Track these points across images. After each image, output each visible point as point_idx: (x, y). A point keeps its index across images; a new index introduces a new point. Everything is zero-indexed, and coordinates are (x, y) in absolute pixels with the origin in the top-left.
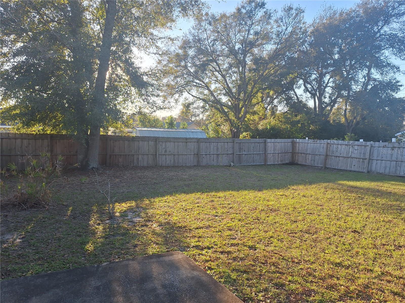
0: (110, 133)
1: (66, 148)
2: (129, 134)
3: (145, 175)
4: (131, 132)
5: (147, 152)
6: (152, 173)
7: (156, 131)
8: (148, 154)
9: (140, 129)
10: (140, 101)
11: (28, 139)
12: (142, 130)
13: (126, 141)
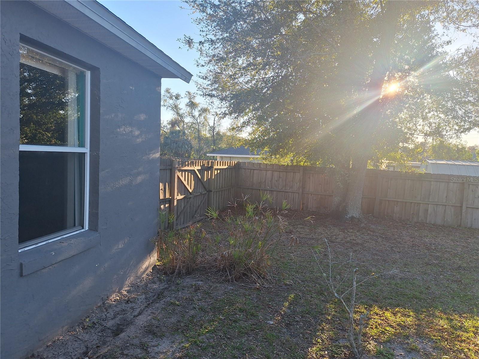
0: (383, 167)
1: (320, 185)
2: (413, 169)
3: (439, 244)
4: (418, 167)
5: (444, 201)
6: (452, 240)
7: (464, 165)
8: (446, 204)
9: (434, 162)
10: (437, 116)
11: (279, 171)
12: (437, 164)
13: (409, 180)
